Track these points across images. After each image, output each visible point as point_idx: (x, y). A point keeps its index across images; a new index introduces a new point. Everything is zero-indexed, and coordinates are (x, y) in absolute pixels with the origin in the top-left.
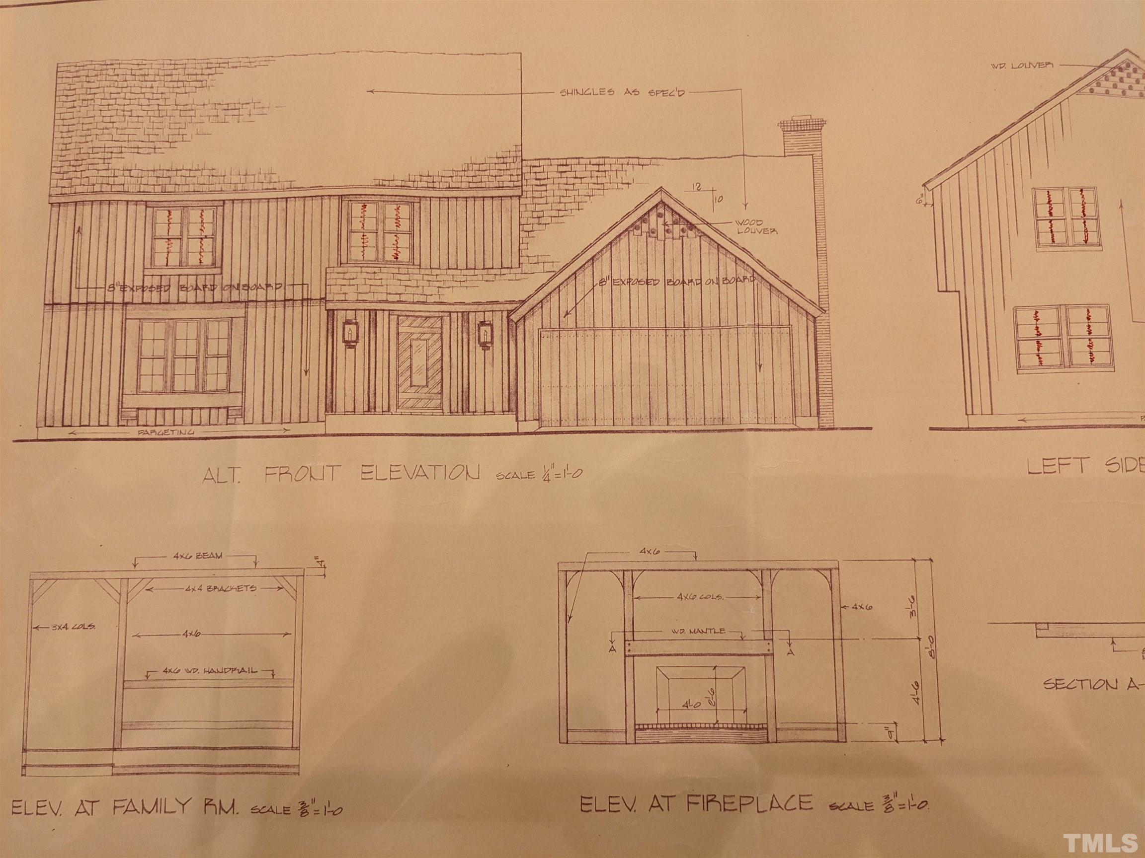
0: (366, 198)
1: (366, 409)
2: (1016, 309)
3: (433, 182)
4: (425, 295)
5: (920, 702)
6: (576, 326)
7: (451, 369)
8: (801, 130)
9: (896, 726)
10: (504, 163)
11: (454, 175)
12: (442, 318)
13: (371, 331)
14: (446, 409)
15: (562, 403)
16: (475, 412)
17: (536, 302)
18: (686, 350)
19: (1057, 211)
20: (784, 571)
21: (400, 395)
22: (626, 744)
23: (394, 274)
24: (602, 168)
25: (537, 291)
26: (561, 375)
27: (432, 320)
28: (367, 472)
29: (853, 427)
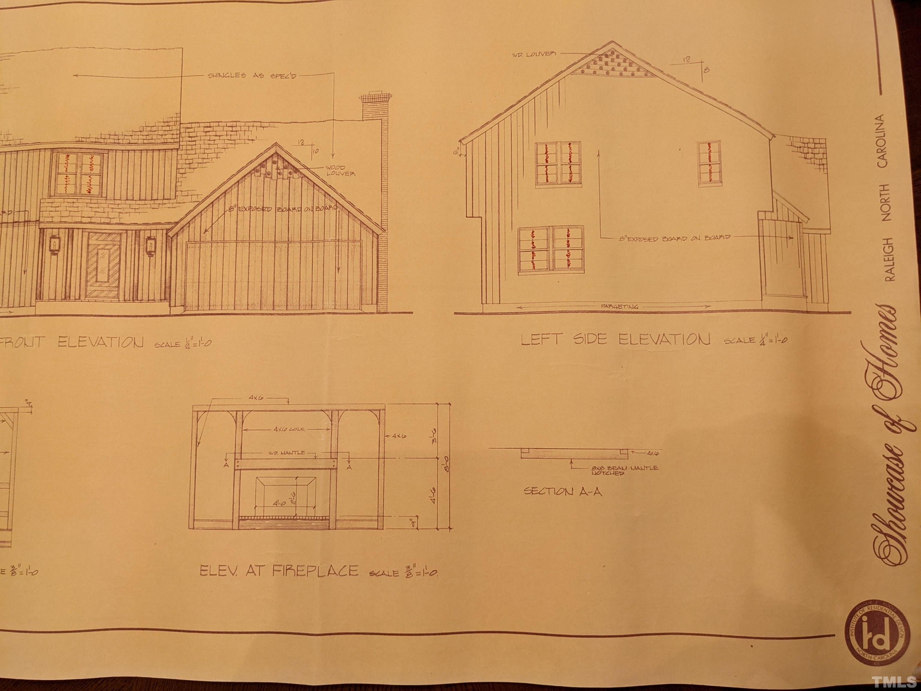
0: (69, 150)
1: (63, 297)
2: (519, 230)
3: (118, 139)
4: (109, 218)
5: (436, 501)
6: (212, 239)
7: (126, 270)
8: (375, 102)
9: (418, 518)
10: (168, 126)
11: (134, 134)
12: (121, 234)
13: (69, 243)
14: (122, 298)
15: (200, 294)
16: (142, 300)
17: (186, 223)
18: (289, 257)
19: (551, 160)
20: (349, 411)
21: (88, 288)
22: (232, 529)
23: (87, 203)
24: (234, 129)
25: (187, 215)
26: (200, 274)
27: (114, 236)
28: (62, 341)
29: (400, 311)
